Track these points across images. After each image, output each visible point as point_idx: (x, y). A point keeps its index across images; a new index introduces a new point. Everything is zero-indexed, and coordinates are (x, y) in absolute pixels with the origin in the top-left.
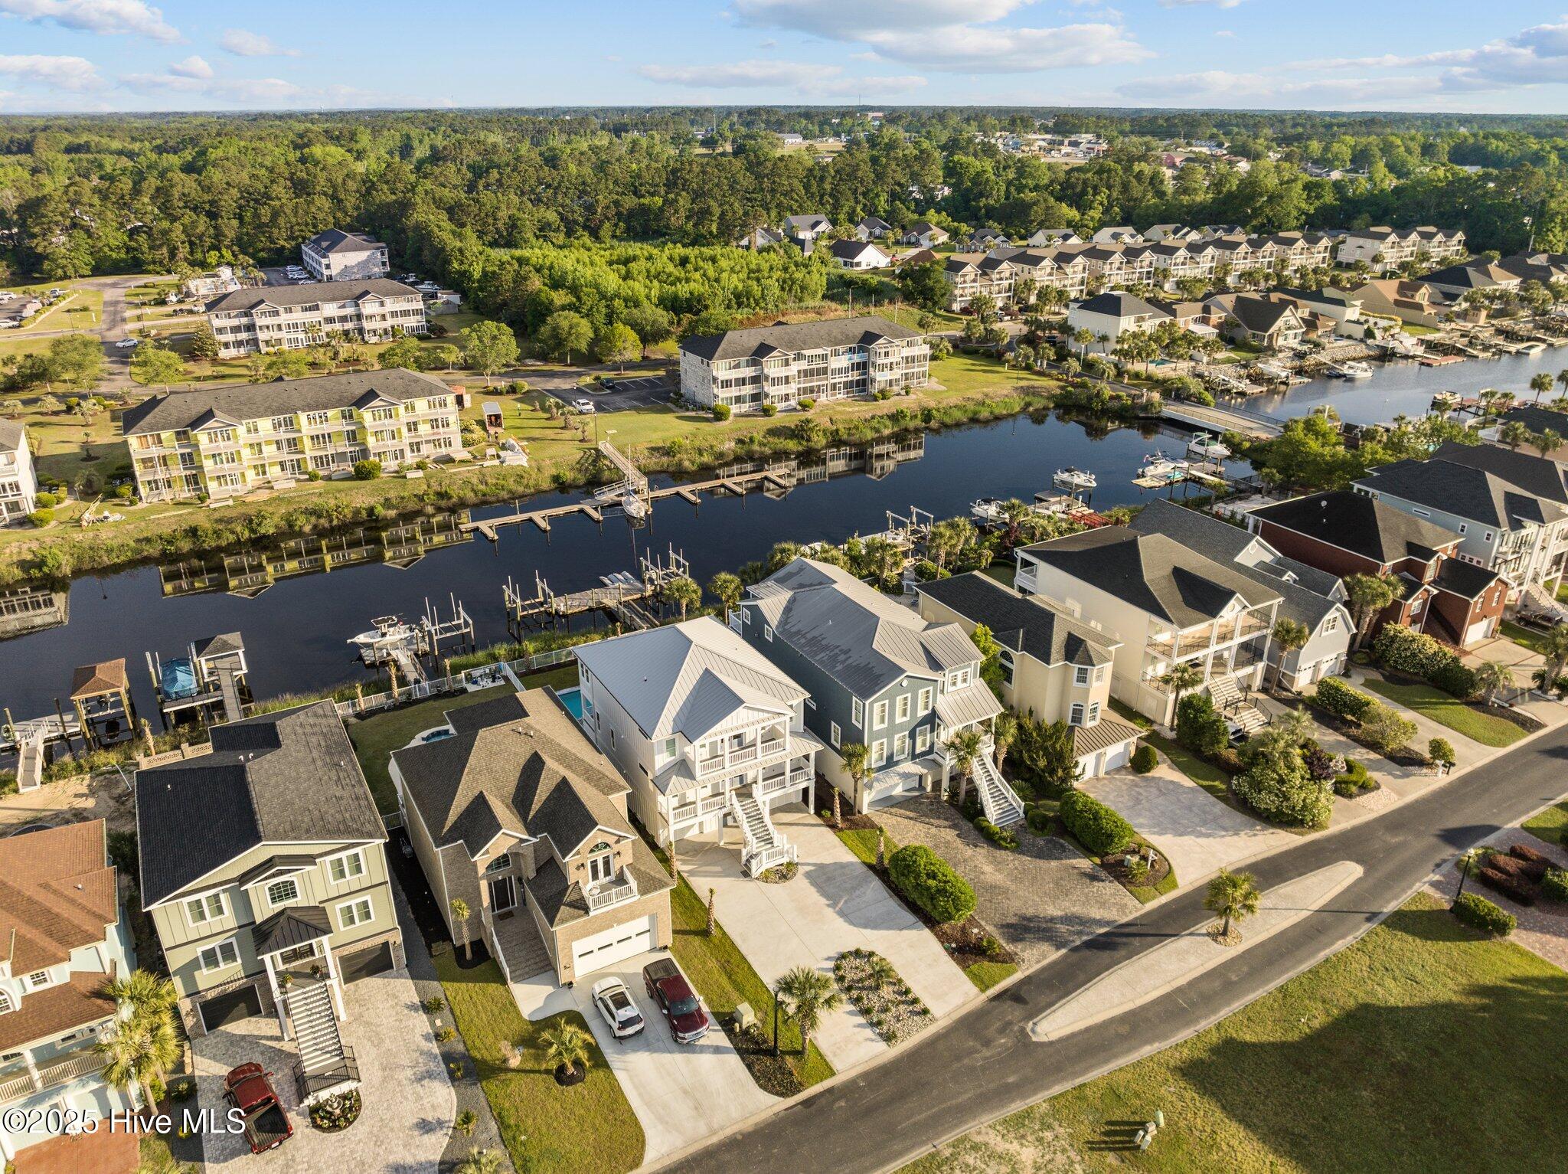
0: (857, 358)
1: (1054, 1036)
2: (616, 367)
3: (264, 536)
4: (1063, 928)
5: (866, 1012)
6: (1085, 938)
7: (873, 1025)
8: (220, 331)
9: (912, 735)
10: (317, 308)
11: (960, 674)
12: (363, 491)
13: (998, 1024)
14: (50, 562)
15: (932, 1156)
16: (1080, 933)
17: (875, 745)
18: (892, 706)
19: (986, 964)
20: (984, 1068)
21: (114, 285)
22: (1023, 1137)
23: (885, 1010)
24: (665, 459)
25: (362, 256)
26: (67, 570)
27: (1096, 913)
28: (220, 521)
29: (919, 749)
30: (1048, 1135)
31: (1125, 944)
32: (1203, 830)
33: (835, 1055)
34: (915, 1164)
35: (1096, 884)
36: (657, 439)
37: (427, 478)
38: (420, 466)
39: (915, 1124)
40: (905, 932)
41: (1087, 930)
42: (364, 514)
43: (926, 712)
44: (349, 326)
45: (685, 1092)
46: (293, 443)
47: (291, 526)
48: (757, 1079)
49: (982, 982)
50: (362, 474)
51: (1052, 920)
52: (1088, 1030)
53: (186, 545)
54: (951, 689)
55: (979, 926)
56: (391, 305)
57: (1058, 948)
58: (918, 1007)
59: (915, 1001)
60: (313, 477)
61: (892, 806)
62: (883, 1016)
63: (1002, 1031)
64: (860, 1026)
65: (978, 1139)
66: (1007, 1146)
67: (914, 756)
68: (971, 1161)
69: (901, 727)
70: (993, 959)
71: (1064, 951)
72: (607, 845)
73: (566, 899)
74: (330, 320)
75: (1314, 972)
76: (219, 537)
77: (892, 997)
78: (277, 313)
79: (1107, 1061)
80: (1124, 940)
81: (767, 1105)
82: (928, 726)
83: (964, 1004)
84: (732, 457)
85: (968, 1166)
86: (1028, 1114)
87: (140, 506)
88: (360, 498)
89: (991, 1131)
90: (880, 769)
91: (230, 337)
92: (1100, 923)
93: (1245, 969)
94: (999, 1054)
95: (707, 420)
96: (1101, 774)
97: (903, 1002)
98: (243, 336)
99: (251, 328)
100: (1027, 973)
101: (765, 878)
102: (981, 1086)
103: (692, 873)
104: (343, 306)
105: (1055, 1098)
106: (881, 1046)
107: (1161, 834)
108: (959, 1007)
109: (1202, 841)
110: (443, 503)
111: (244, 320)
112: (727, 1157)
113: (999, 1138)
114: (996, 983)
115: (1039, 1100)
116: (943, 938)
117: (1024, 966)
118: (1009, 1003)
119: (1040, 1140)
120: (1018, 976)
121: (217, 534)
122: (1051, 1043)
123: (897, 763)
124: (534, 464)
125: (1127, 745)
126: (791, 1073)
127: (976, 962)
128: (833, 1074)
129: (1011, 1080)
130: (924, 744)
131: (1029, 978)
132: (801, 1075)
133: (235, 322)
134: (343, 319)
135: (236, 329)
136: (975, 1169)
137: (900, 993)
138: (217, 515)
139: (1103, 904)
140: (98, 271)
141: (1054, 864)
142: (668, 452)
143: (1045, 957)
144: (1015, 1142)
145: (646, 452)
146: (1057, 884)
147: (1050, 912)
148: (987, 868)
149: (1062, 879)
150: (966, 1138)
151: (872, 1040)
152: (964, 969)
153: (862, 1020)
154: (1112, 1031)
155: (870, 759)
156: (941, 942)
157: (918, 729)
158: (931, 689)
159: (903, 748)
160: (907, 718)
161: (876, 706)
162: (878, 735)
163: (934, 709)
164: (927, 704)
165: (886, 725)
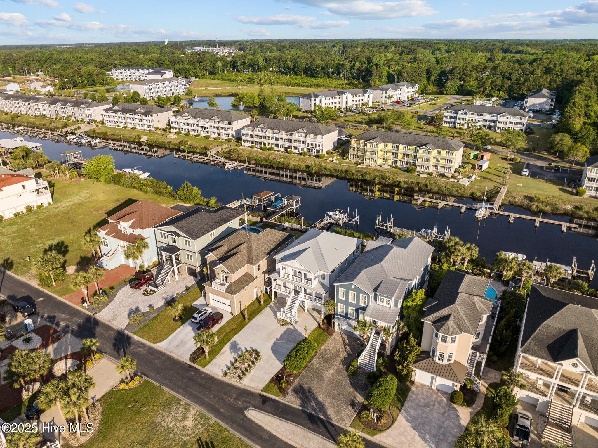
1: (249, 416)
3: (365, 180)
4: (313, 403)
5: (233, 364)
6: (313, 413)
8: (446, 117)
9: (357, 311)
10: (482, 115)
11: (385, 299)
12: (403, 176)
13: (248, 400)
14: (311, 168)
15: (180, 400)
16: (314, 410)
17: (340, 305)
18: (347, 293)
19: (276, 387)
20: (224, 402)
24: (527, 202)
26: (313, 171)
27: (331, 412)
28: (358, 171)
29: (361, 319)
30: (200, 426)
31: (319, 427)
32: (427, 437)
33: (212, 365)
34: (175, 397)
35: (349, 407)
36: (533, 193)
37: (427, 178)
38: (430, 174)
39: (192, 392)
40: (277, 361)
41: (318, 412)
42: (397, 183)
43: (364, 305)
44: (492, 124)
45: (182, 341)
46: (395, 155)
48: (193, 352)
49: (266, 389)
50: (408, 171)
51: (315, 399)
52: (259, 426)
53: (343, 175)
55: (294, 380)
56: (512, 119)
57: (300, 406)
58: (242, 376)
59: (245, 374)
60: (396, 167)
61: (347, 335)
62: (233, 369)
63: (244, 401)
64: (227, 366)
65: (191, 409)
66: (190, 417)
67: (358, 321)
68: (180, 409)
69: (352, 305)
70: (280, 388)
71: (301, 408)
74: (485, 120)
76: (353, 176)
77: (242, 368)
78: (466, 114)
80: (321, 425)
81: (186, 358)
83: (252, 388)
85: (178, 409)
86: (207, 418)
87: (348, 161)
88: (403, 178)
89: (195, 411)
90: (341, 316)
91: (448, 120)
92: (326, 414)
94: (233, 404)
95: (572, 193)
96: (434, 387)
97: (242, 372)
99: (455, 118)
100: (280, 400)
101: (278, 320)
102: (215, 403)
103: (271, 307)
104: (493, 116)
105: (218, 424)
107: (408, 421)
108: (250, 387)
109: (417, 438)
110: (424, 188)
111: (455, 115)
112: (163, 358)
113: (193, 414)
114: (268, 393)
115: (214, 420)
116: (281, 371)
117: (283, 398)
118: (261, 400)
119: (197, 425)
120: (277, 398)
121: (353, 174)
122: (246, 417)
123: (350, 319)
125: (454, 385)
126: (199, 358)
127: (275, 384)
128: (204, 367)
129: (222, 410)
131: (278, 402)
132: (199, 360)
133: (451, 115)
134: (491, 121)
135: (451, 117)
136: (177, 411)
137: (246, 370)
138: (358, 169)
139: (338, 412)
140: (458, 93)
141: (352, 390)
142: (531, 199)
143: (292, 403)
144: (193, 418)
145: (522, 197)
146: (338, 394)
147: (319, 397)
148: (331, 371)
149: (343, 395)
150: (190, 405)
151: (222, 371)
152: (269, 382)
153: (229, 365)
154: (262, 434)
155: (337, 309)
156: (279, 372)
157: (360, 310)
158: (367, 296)
159: (353, 314)
160: (355, 302)
161: (340, 288)
162: (341, 301)
163: (367, 306)
164: (365, 302)
165: (345, 299)
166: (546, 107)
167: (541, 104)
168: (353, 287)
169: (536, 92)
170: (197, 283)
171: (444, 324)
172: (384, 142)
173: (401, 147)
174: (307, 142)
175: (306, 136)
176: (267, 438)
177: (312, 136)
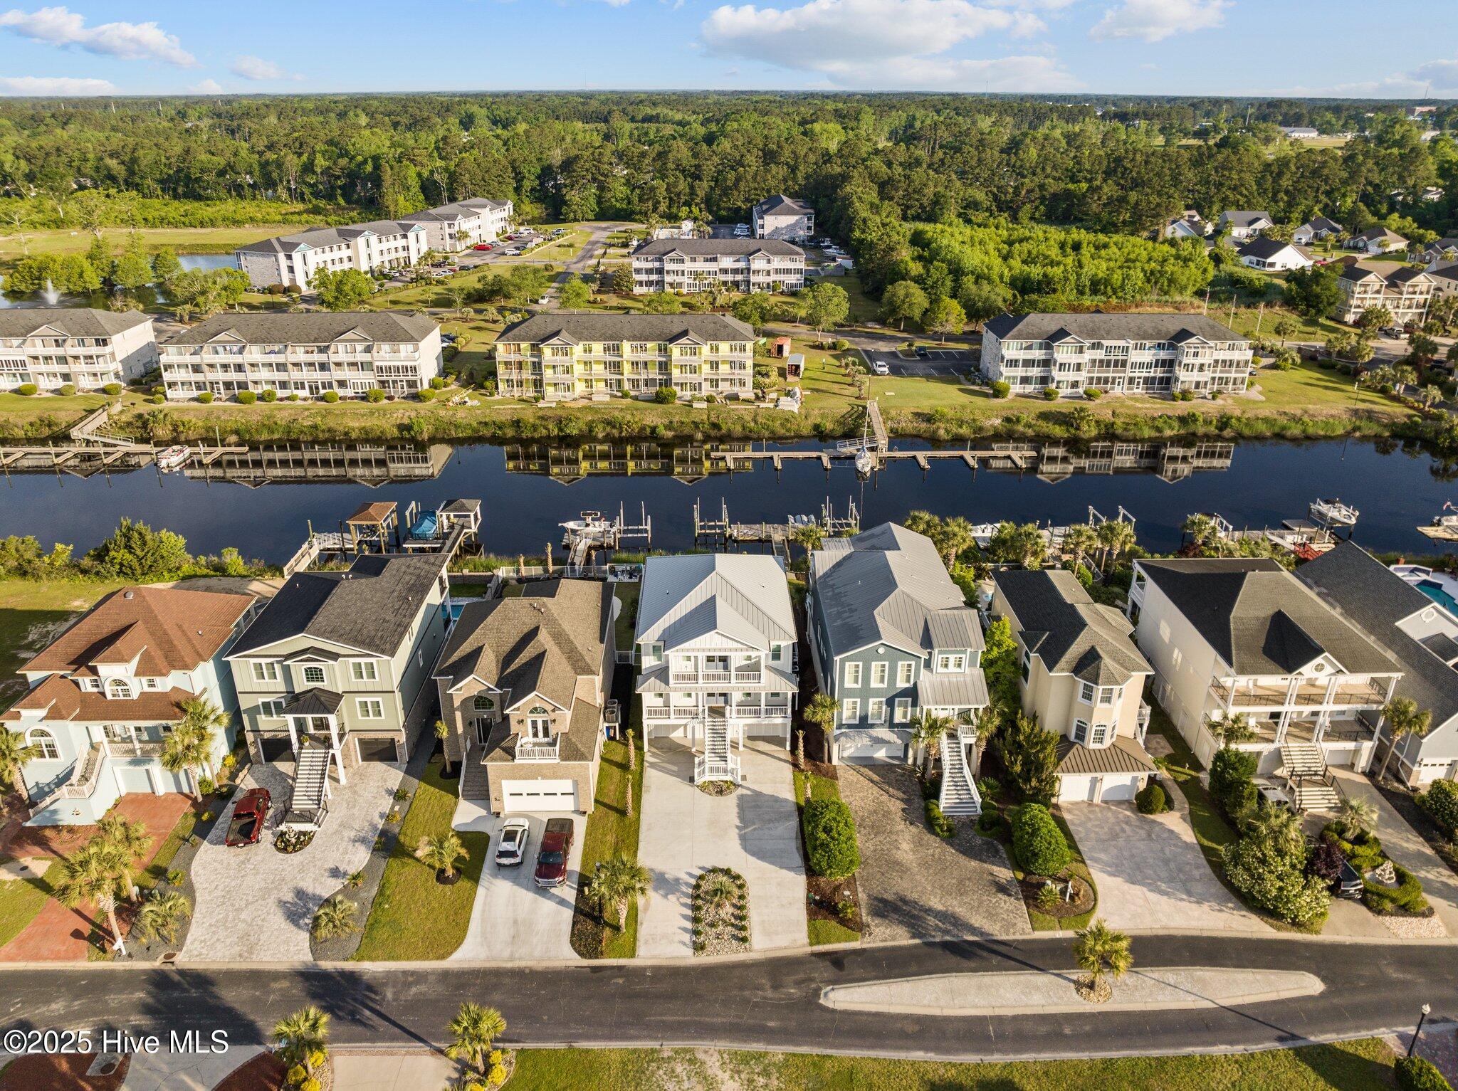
0: (1163, 355)
1: (839, 1006)
2: (937, 336)
3: (568, 436)
4: (932, 921)
5: (696, 920)
6: (948, 938)
7: (696, 933)
8: (638, 271)
9: (890, 703)
10: (715, 260)
11: (952, 657)
12: (654, 413)
13: (801, 976)
14: (416, 428)
15: (653, 1051)
16: (946, 932)
17: (847, 703)
18: (867, 670)
19: (834, 923)
20: (756, 1005)
21: (604, 229)
22: (739, 1072)
23: (712, 925)
24: (924, 426)
25: (792, 219)
26: (426, 436)
27: (977, 921)
28: (542, 418)
29: (898, 718)
30: (760, 1081)
31: (981, 957)
32: (1163, 886)
33: (646, 942)
34: (635, 1051)
35: (1000, 895)
36: (925, 406)
37: (709, 410)
38: (710, 400)
39: (663, 1022)
40: (784, 871)
41: (956, 931)
42: (648, 430)
43: (907, 685)
44: (739, 277)
45: (515, 922)
46: (617, 366)
47: (591, 431)
48: (573, 934)
49: (817, 936)
50: (659, 399)
51: (929, 911)
52: (877, 1014)
53: (510, 433)
54: (941, 670)
55: (855, 893)
56: (778, 263)
57: (913, 937)
58: (743, 934)
59: (743, 928)
60: (625, 396)
61: (865, 766)
62: (708, 929)
63: (798, 983)
64: (685, 930)
65: (701, 1056)
66: (720, 1073)
67: (891, 725)
68: (679, 1069)
69: (877, 693)
70: (844, 922)
71: (917, 941)
72: (545, 711)
73: (504, 744)
74: (725, 271)
75: (1161, 1062)
76: (535, 430)
77: (727, 918)
78: (683, 261)
79: (872, 1047)
80: (985, 954)
81: (566, 957)
82: (910, 700)
83: (785, 948)
84: (991, 433)
85: (673, 1071)
86: (759, 1057)
87: (496, 397)
88: (653, 417)
89: (716, 1056)
90: (850, 726)
91: (644, 277)
92: (973, 930)
93: (1087, 1028)
94: (780, 999)
95: (986, 395)
96: (1097, 800)
97: (733, 925)
98: (654, 277)
99: (660, 271)
100: (865, 946)
101: (703, 788)
102: (741, 1017)
103: (652, 765)
104: (738, 260)
105: (794, 1055)
106: (690, 951)
107: (1111, 874)
108: (780, 949)
109: (1153, 897)
110: (713, 433)
111: (657, 264)
112: (507, 981)
113: (718, 1064)
114: (829, 942)
115: (778, 1052)
116: (811, 887)
117: (867, 939)
118: (828, 963)
119: (751, 1081)
120: (855, 945)
121: (535, 427)
122: (833, 1011)
123: (872, 726)
124: (803, 412)
125: (1135, 779)
126: (600, 942)
127: (824, 918)
128: (633, 956)
129: (771, 1024)
130: (905, 716)
131: (864, 951)
132: (607, 946)
133: (649, 265)
134: (735, 271)
135: (649, 271)
136: (677, 1076)
137: (737, 917)
138: (541, 413)
139: (991, 916)
140: (600, 216)
141: (974, 864)
142: (929, 419)
143: (894, 940)
144: (729, 1073)
145: (910, 416)
146: (961, 882)
147: (931, 903)
148: (905, 846)
149: (969, 879)
150: (692, 1051)
151: (684, 944)
152: (809, 921)
153: (689, 925)
154: (899, 1026)
155: (840, 714)
156: (809, 891)
157: (897, 700)
158: (913, 663)
159: (880, 714)
160: (885, 686)
161: (847, 664)
162: (850, 693)
163: (915, 684)
164: (908, 677)
165: (859, 686)
166: (801, 233)
167: (791, 227)
168: (881, 650)
169: (773, 204)
170: (407, 772)
171: (1098, 668)
172: (580, 339)
173: (626, 346)
174: (376, 364)
175: (368, 350)
176: (917, 1028)
177: (386, 347)
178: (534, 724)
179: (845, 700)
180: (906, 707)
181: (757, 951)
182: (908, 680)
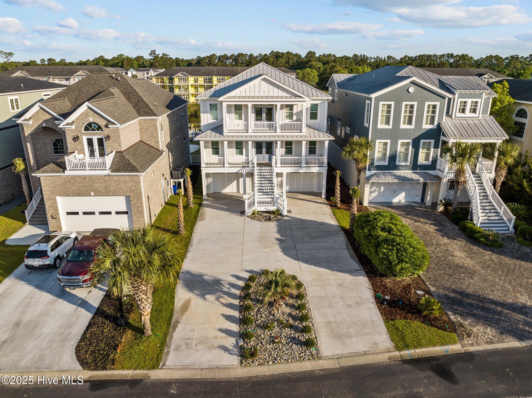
5: (243, 321)
7: (244, 336)
9: (416, 144)
11: (469, 102)
19: (416, 323)
23: (265, 327)
29: (421, 160)
33: (177, 350)
40: (343, 274)
43: (431, 127)
48: (82, 340)
54: (460, 114)
58: (304, 337)
59: (306, 331)
61: (390, 207)
62: (259, 331)
64: (228, 332)
67: (415, 166)
72: (99, 128)
73: (57, 159)
77: (284, 319)
82: (433, 141)
90: (379, 168)
97: (291, 327)
100: (469, 349)
101: (255, 216)
106: (234, 360)
108: (358, 354)
114: (420, 345)
117: (467, 340)
126: (115, 347)
127: (405, 318)
128: (156, 366)
130: (427, 158)
131: (469, 354)
132: (123, 353)
137: (295, 318)
148: (459, 254)
151: (228, 351)
152: (386, 322)
155: (372, 155)
156: (376, 292)
157: (422, 141)
158: (438, 104)
159: (407, 155)
160: (413, 127)
161: (381, 103)
162: (382, 134)
163: (439, 125)
164: (433, 118)
165: (390, 127)
168: (411, 90)
172: (193, 76)
173: (215, 79)
178: (90, 142)
179: (378, 141)
180: (429, 149)
181: (327, 358)
182: (432, 123)
